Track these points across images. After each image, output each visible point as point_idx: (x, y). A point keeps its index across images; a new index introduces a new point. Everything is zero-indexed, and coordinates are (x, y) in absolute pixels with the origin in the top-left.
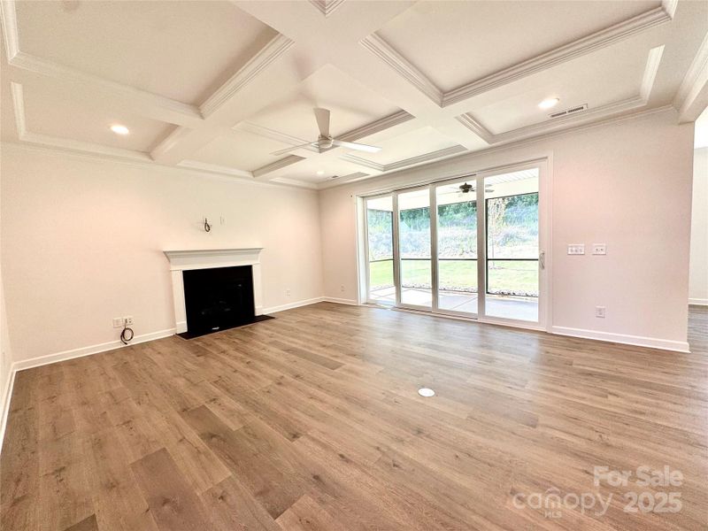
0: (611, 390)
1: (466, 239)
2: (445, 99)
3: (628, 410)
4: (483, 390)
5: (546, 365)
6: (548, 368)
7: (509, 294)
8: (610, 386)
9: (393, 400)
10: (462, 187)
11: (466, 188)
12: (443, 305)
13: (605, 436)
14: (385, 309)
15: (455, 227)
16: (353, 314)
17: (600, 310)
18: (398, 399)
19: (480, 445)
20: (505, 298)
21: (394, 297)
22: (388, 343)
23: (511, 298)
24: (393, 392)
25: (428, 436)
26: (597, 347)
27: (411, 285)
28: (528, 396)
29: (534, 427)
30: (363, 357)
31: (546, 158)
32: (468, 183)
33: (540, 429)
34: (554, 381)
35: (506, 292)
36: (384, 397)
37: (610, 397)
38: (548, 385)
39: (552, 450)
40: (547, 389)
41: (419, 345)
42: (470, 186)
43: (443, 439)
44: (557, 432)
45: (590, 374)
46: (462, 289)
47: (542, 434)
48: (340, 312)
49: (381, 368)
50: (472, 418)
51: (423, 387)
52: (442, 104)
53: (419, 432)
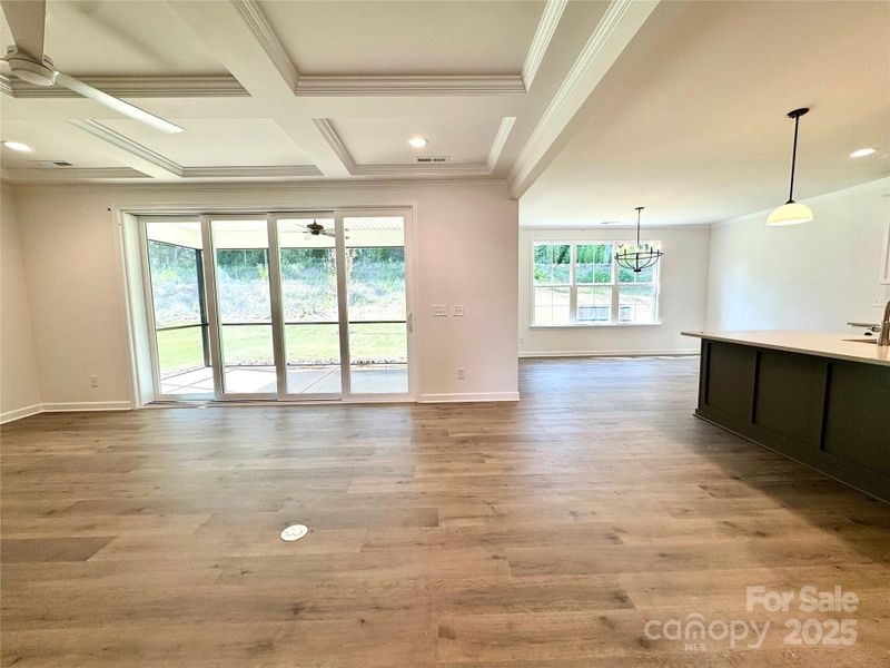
0: (485, 453)
1: (307, 297)
2: (300, 84)
3: (503, 469)
4: (371, 498)
5: (426, 441)
6: (429, 445)
7: (368, 363)
8: (484, 449)
9: (238, 572)
10: (309, 226)
11: (316, 229)
12: (293, 388)
13: (495, 506)
14: (196, 407)
15: (292, 281)
16: (125, 428)
17: (460, 371)
18: (246, 565)
19: (387, 583)
20: (365, 368)
21: (211, 384)
22: (210, 467)
23: (371, 367)
24: (235, 555)
25: (313, 610)
26: (461, 410)
27: (237, 363)
28: (420, 487)
29: (437, 525)
30: (160, 509)
31: (411, 207)
32: (319, 222)
33: (443, 525)
34: (439, 459)
35: (365, 360)
36: (218, 572)
37: (488, 461)
38: (436, 466)
39: (461, 547)
40: (434, 471)
41: (267, 455)
42: (321, 227)
43: (335, 603)
44: (458, 520)
45: (464, 441)
46: (313, 361)
47: (448, 530)
48: (88, 428)
49: (204, 518)
50: (368, 545)
51: (287, 525)
52: (297, 90)
53: (297, 610)
